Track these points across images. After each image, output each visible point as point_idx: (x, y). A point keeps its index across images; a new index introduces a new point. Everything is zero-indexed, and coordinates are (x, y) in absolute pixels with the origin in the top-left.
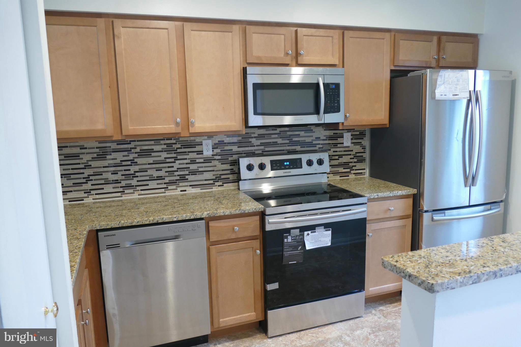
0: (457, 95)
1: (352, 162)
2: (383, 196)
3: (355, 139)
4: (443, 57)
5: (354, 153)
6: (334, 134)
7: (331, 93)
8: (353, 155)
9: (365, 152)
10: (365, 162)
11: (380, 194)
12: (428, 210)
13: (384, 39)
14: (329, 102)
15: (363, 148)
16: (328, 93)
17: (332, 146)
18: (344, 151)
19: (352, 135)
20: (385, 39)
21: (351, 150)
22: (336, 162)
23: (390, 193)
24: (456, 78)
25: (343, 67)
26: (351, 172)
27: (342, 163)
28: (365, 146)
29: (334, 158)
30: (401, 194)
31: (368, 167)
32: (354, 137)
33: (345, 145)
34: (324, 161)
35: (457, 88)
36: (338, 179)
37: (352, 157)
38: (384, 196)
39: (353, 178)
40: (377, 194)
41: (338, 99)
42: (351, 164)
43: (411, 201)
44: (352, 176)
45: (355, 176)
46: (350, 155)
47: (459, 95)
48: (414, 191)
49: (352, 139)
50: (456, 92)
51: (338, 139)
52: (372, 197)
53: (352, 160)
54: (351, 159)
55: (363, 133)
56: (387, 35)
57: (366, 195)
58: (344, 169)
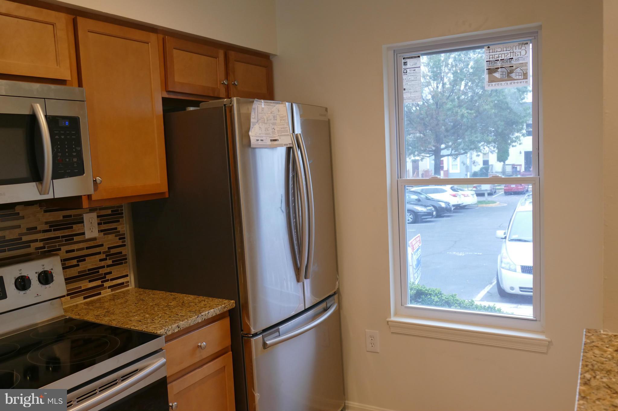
0: (275, 140)
1: (103, 267)
2: (186, 326)
3: (105, 223)
4: (234, 83)
5: (105, 249)
6: (64, 217)
7: (63, 137)
8: (104, 253)
9: (124, 245)
10: (126, 263)
11: (181, 322)
12: (256, 332)
13: (148, 43)
14: (60, 154)
15: (120, 239)
16: (57, 137)
17: (62, 241)
18: (88, 248)
19: (98, 217)
20: (150, 44)
21: (100, 243)
22: (74, 272)
23: (198, 317)
24: (271, 113)
25: (80, 85)
26: (103, 285)
27: (85, 271)
28: (124, 234)
29: (68, 263)
30: (214, 315)
31: (133, 272)
32: (103, 220)
33: (88, 235)
34: (54, 275)
35: (275, 130)
36: (81, 303)
37: (103, 256)
38: (188, 326)
39: (110, 295)
40: (177, 325)
41: (79, 149)
42: (102, 271)
43: (227, 321)
44: (106, 293)
45: (112, 291)
46: (99, 253)
47: (278, 141)
48: (231, 305)
49: (99, 224)
50: (275, 135)
51: (74, 226)
52: (170, 333)
53: (103, 263)
54: (101, 260)
55: (118, 210)
56: (153, 37)
57: (159, 332)
58: (90, 281)
